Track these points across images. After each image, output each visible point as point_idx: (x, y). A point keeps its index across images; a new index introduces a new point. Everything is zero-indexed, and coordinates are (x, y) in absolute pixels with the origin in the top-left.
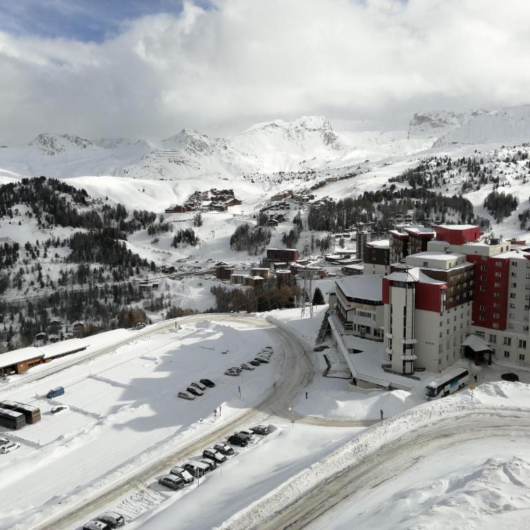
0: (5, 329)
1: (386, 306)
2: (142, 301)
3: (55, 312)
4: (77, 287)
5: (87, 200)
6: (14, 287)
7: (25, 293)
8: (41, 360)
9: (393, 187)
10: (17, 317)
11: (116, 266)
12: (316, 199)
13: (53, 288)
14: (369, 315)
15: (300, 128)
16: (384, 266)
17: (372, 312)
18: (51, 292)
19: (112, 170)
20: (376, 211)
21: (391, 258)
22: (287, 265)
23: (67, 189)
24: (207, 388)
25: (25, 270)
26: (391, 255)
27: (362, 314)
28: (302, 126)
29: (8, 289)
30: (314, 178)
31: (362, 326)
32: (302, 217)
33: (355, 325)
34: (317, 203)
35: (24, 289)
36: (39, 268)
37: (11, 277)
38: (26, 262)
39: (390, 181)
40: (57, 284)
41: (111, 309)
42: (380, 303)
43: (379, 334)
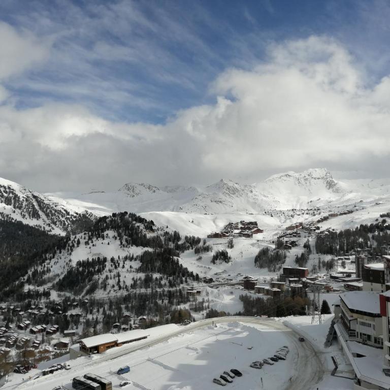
0: (93, 319)
1: (384, 319)
2: (188, 304)
3: (127, 308)
4: (143, 290)
5: (154, 228)
6: (101, 288)
7: (108, 293)
8: (115, 344)
9: (384, 221)
10: (101, 310)
11: (171, 276)
12: (321, 230)
13: (127, 290)
14: (369, 325)
15: (307, 177)
16: (380, 285)
17: (372, 323)
18: (125, 293)
19: (172, 207)
20: (371, 240)
21: (386, 278)
22: (299, 280)
23: (141, 220)
24: (236, 377)
25: (109, 276)
26: (386, 276)
27: (363, 324)
28: (309, 175)
29: (97, 289)
30: (320, 214)
31: (364, 334)
32: (310, 243)
33: (358, 333)
34: (322, 232)
35: (108, 290)
36: (119, 276)
37: (100, 281)
38: (110, 271)
39: (382, 216)
40: (130, 288)
41: (166, 308)
42: (378, 316)
43: (379, 342)
